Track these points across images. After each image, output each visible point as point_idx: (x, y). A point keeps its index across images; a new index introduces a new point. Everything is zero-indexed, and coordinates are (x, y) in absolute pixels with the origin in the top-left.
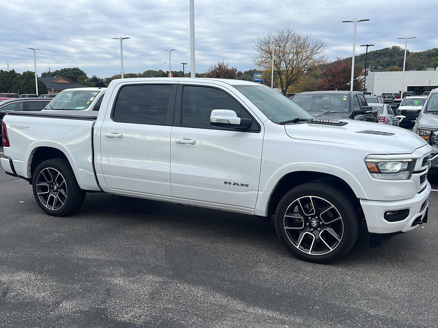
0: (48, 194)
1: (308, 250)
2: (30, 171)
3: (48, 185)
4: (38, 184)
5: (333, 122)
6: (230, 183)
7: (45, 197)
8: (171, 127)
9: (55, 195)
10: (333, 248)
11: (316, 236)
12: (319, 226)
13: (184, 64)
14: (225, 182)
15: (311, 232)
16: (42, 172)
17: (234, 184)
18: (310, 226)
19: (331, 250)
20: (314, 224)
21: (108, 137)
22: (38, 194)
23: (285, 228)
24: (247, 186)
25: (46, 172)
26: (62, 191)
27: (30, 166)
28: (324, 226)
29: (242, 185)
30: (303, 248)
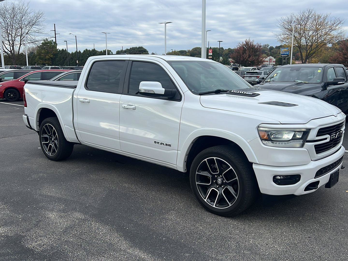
0: (49, 143)
1: (213, 203)
2: (38, 126)
3: (48, 137)
4: (42, 135)
5: (247, 93)
6: (158, 143)
7: (47, 145)
8: (121, 95)
9: (52, 145)
10: (231, 204)
11: (220, 192)
12: (223, 183)
13: (220, 41)
14: (155, 141)
15: (217, 188)
16: (44, 127)
17: (161, 144)
18: (216, 183)
19: (230, 205)
20: (219, 182)
21: (81, 102)
22: (42, 143)
23: (197, 183)
24: (170, 145)
25: (46, 126)
26: (56, 141)
27: (38, 122)
28: (226, 184)
29: (166, 145)
30: (209, 201)
